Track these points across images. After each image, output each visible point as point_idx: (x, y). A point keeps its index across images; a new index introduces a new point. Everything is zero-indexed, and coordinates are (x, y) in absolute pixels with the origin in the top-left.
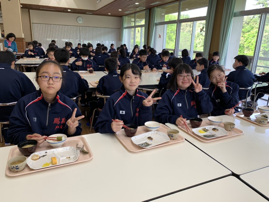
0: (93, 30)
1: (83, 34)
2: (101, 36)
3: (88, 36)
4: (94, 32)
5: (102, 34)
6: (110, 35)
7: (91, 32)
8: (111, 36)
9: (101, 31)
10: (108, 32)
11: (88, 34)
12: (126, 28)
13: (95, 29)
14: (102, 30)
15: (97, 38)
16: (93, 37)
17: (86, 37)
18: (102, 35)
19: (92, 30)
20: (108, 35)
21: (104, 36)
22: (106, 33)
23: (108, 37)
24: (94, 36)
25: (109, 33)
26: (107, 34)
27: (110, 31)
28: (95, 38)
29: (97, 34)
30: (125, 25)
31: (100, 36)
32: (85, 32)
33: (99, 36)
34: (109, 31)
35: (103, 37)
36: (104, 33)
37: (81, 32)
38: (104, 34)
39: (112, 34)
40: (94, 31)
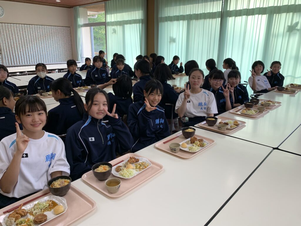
3: (16, 41)
5: (40, 36)
6: (55, 37)
7: (20, 34)
9: (39, 31)
10: (52, 33)
12: (82, 26)
13: (27, 28)
14: (41, 30)
15: (33, 43)
17: (11, 42)
18: (42, 38)
19: (22, 29)
20: (52, 38)
21: (46, 39)
22: (47, 35)
23: (53, 41)
24: (26, 40)
26: (50, 36)
28: (30, 44)
29: (32, 37)
30: (81, 22)
31: (39, 40)
33: (36, 40)
34: (53, 30)
35: (44, 42)
36: (45, 34)
38: (45, 37)
39: (58, 36)
40: (25, 32)
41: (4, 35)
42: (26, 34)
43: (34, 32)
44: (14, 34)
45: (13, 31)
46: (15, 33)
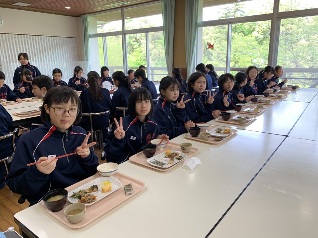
0: (26, 42)
1: (5, 49)
2: (44, 52)
5: (45, 48)
6: (60, 49)
7: (22, 46)
8: (63, 53)
12: (93, 36)
13: (30, 39)
14: (45, 41)
15: (37, 56)
17: (12, 56)
18: (46, 50)
22: (52, 47)
23: (58, 54)
25: (58, 45)
26: (55, 48)
27: (60, 42)
28: (33, 58)
29: (36, 50)
32: (10, 46)
33: (40, 53)
34: (58, 42)
35: (48, 55)
36: (50, 46)
38: (50, 49)
39: (63, 48)
40: (28, 44)
41: (4, 47)
43: (38, 44)
44: (15, 47)
45: (14, 43)
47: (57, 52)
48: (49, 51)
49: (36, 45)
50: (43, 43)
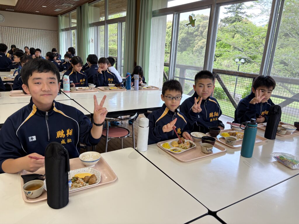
0: (21, 32)
1: (6, 36)
2: (32, 39)
4: (23, 34)
5: (33, 36)
6: (44, 38)
7: (18, 34)
10: (42, 35)
11: (13, 36)
12: (63, 30)
13: (23, 30)
14: (34, 32)
15: (27, 41)
16: (21, 40)
20: (42, 39)
27: (44, 33)
28: (24, 42)
29: (27, 37)
30: (62, 27)
32: (10, 34)
33: (30, 39)
37: (3, 34)
38: (37, 37)
42: (22, 34)
43: (28, 33)
45: (13, 32)
46: (14, 34)
47: (42, 40)
48: (36, 39)
49: (27, 34)
50: (32, 33)
